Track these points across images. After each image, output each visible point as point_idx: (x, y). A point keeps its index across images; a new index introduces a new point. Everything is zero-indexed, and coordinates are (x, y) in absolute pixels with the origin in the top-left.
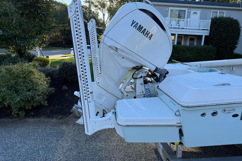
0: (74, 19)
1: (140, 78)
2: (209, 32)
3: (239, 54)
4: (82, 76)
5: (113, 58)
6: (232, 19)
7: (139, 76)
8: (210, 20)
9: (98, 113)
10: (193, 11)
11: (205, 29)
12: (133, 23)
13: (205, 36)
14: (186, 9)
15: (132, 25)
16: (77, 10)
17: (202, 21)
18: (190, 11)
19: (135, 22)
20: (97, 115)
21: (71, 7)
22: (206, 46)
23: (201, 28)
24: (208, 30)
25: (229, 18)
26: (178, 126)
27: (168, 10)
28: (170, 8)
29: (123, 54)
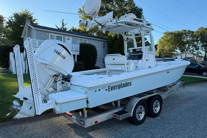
0: (29, 49)
1: (59, 81)
2: (79, 52)
3: (98, 67)
4: (34, 80)
5: (44, 70)
6: (92, 45)
7: (58, 80)
8: (79, 45)
9: (31, 107)
10: (67, 38)
11: (76, 50)
12: (55, 51)
13: (77, 55)
14: (62, 36)
15: (54, 52)
16: (30, 44)
17: (74, 45)
18: (65, 37)
19: (56, 50)
20: (30, 109)
21: (27, 42)
22: (79, 62)
23: (73, 50)
24: (78, 51)
25: (90, 44)
26: (86, 99)
27: (49, 35)
28: (50, 34)
29: (50, 67)
